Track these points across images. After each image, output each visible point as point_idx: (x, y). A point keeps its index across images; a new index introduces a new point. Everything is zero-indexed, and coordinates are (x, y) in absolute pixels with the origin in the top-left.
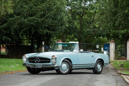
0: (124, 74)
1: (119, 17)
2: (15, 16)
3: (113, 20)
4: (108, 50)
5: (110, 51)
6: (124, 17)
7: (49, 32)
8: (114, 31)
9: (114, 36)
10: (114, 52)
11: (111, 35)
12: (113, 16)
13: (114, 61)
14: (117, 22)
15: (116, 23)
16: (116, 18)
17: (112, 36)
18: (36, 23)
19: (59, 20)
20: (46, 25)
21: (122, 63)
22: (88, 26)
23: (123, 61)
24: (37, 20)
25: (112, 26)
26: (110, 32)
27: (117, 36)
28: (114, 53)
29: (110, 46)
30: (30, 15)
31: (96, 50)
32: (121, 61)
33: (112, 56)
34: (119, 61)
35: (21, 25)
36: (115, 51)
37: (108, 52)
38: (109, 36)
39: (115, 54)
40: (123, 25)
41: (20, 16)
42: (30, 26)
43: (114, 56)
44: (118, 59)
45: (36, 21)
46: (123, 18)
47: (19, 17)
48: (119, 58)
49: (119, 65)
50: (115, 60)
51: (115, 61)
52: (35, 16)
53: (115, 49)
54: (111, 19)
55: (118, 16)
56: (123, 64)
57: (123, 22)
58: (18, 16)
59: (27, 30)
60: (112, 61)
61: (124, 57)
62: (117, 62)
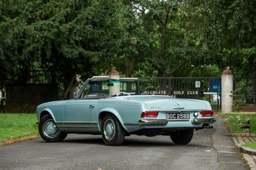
0: (250, 153)
1: (238, 9)
2: (7, 19)
3: (223, 15)
4: (218, 92)
5: (222, 94)
6: (249, 9)
7: (86, 52)
8: (230, 52)
9: (231, 61)
10: (231, 94)
11: (224, 59)
12: (222, 7)
13: (230, 114)
14: (232, 22)
15: (229, 23)
16: (229, 11)
17: (227, 62)
18: (55, 32)
19: (109, 26)
20: (77, 37)
21: (248, 119)
22: (179, 44)
23: (250, 113)
24: (58, 27)
25: (220, 30)
26: (222, 52)
27: (237, 62)
28: (231, 96)
29: (222, 82)
30: (43, 16)
31: (192, 92)
32: (246, 113)
33: (226, 104)
34: (241, 113)
35: (23, 39)
36: (234, 94)
37: (218, 94)
38: (221, 63)
39: (233, 98)
40: (246, 28)
41: (18, 18)
42: (43, 40)
43: (232, 104)
44: (238, 110)
45: (55, 30)
46: (246, 12)
47: (15, 19)
48: (241, 107)
49: (241, 124)
50: (233, 111)
51: (233, 115)
52: (53, 18)
53: (234, 89)
54: (218, 15)
55: (234, 7)
56: (248, 122)
57: (246, 21)
58: (12, 18)
59: (37, 50)
60: (226, 114)
61: (252, 105)
62: (237, 117)
